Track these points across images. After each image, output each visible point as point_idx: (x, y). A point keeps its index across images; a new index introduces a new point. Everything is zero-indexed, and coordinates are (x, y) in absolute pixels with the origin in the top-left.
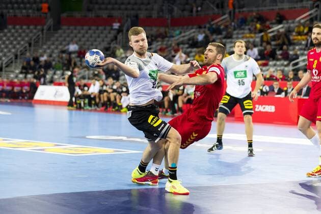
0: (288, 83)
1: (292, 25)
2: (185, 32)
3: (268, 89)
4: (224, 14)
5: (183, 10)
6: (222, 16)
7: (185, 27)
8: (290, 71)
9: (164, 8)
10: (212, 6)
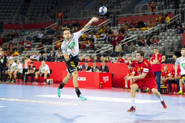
0: (94, 63)
1: (96, 29)
2: (32, 33)
3: (81, 67)
4: (55, 22)
5: (31, 19)
6: (54, 23)
7: (32, 30)
8: (95, 56)
9: (19, 18)
10: (48, 17)
